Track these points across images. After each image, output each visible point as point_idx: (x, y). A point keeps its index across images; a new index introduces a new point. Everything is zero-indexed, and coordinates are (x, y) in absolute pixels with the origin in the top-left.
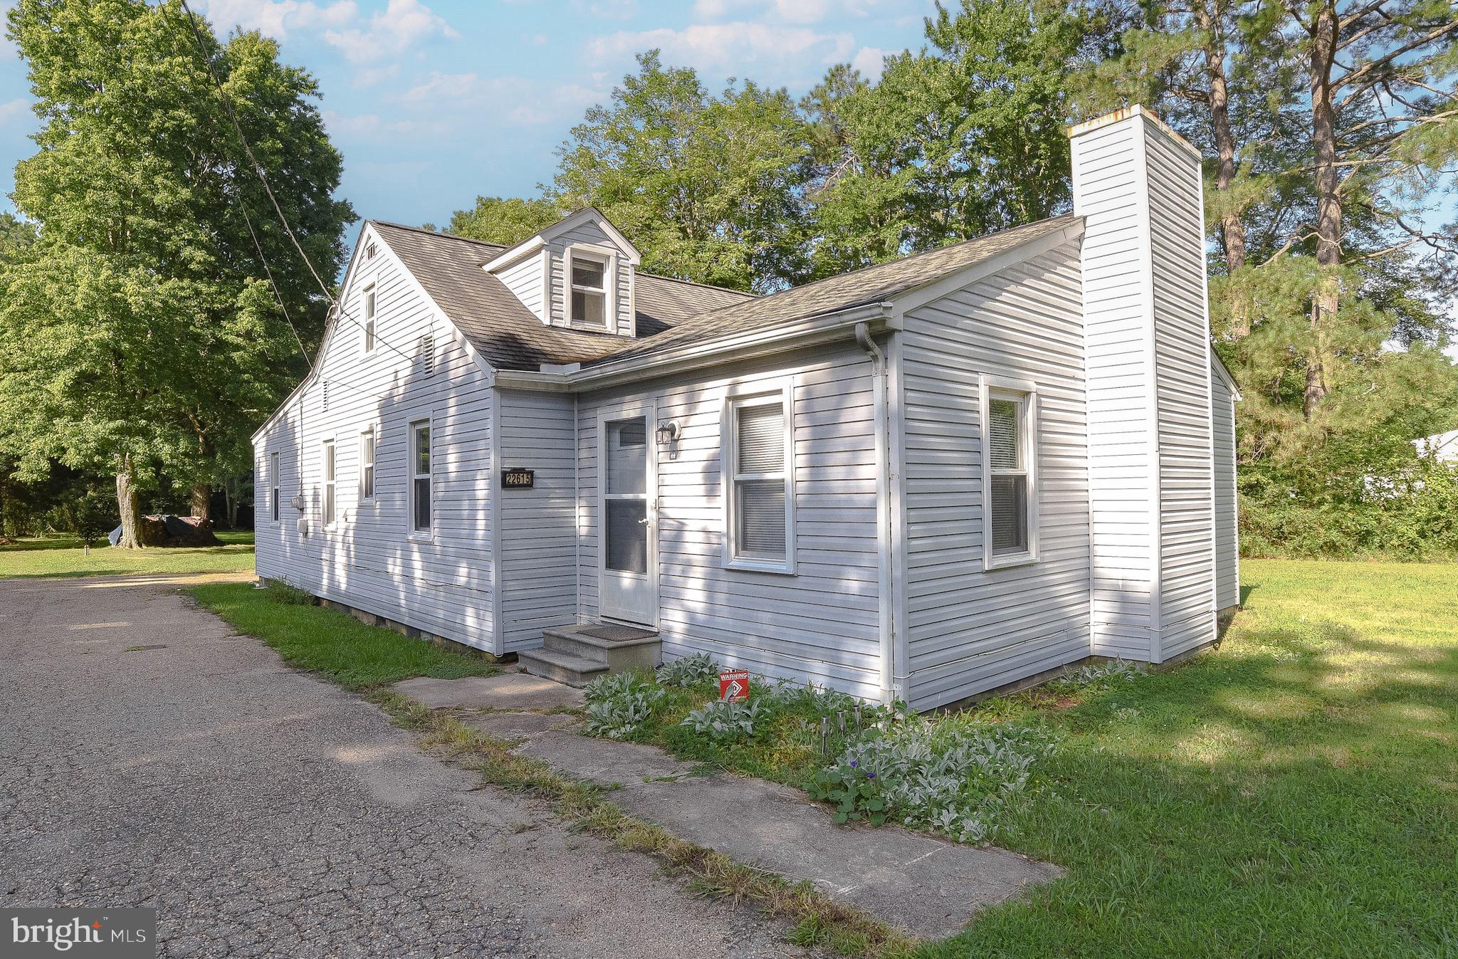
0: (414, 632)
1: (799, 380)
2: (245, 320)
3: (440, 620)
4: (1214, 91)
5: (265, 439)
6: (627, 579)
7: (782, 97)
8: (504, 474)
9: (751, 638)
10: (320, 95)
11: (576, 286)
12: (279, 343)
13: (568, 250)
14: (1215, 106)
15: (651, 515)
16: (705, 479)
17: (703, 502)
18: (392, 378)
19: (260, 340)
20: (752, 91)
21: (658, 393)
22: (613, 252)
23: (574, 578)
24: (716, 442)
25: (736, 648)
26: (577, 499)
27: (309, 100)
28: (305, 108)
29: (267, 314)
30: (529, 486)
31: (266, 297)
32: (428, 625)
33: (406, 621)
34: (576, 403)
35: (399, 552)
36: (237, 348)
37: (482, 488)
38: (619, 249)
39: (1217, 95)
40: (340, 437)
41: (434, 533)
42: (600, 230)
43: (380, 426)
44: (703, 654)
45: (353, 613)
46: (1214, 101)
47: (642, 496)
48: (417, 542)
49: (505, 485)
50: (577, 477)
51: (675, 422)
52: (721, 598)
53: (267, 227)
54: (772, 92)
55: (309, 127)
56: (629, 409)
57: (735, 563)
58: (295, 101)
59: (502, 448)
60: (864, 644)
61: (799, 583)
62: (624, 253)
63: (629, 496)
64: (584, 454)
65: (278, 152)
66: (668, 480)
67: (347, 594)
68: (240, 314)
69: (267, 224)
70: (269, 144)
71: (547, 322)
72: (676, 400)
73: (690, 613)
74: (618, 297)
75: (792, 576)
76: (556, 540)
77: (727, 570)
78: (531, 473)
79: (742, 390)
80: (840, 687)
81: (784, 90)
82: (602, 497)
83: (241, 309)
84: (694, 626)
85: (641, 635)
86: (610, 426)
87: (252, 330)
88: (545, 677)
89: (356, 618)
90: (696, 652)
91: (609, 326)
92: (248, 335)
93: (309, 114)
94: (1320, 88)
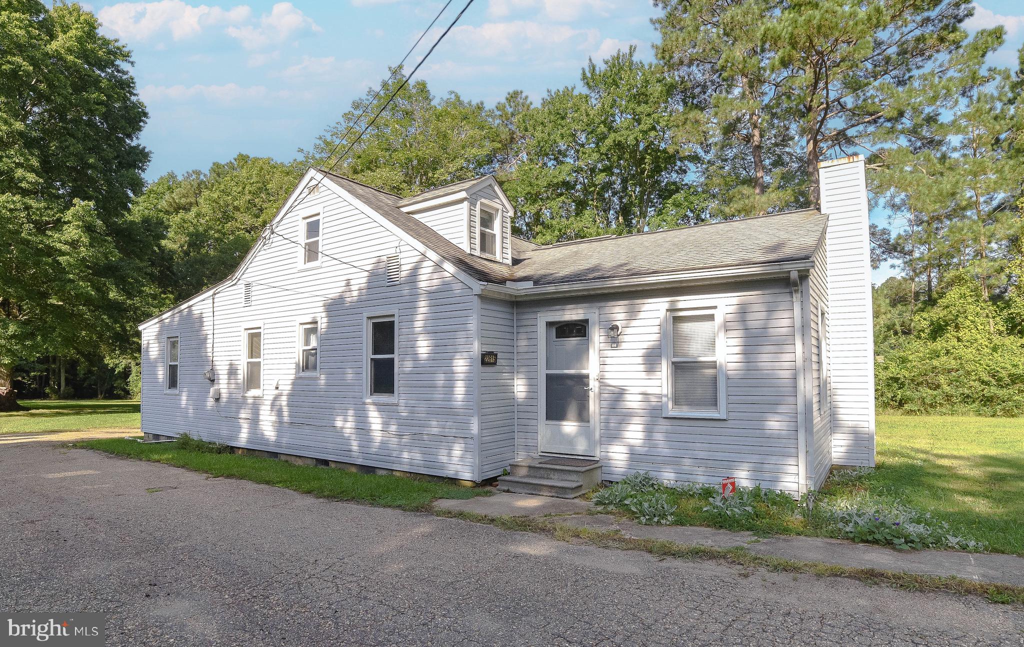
0: (369, 470)
1: (735, 301)
2: (72, 232)
3: (405, 460)
4: (754, 135)
5: (158, 325)
6: (570, 427)
7: (480, 107)
8: (483, 356)
9: (685, 460)
10: (132, 63)
11: (483, 229)
12: (99, 252)
13: (479, 203)
14: (754, 144)
15: (593, 385)
16: (645, 360)
17: (643, 375)
18: (344, 283)
19: (82, 249)
20: (459, 100)
21: (603, 304)
22: (500, 207)
23: (513, 427)
24: (656, 337)
25: (672, 466)
26: (515, 373)
27: (124, 66)
28: (118, 71)
29: (89, 229)
30: (495, 364)
31: (91, 215)
32: (390, 464)
33: (360, 461)
34: (515, 308)
35: (351, 412)
36: (63, 254)
37: (461, 365)
38: (503, 205)
39: (755, 138)
40: (267, 326)
41: (400, 398)
42: (494, 191)
43: (325, 320)
44: (642, 472)
45: (283, 458)
46: (754, 141)
47: (584, 372)
48: (375, 404)
49: (484, 363)
50: (515, 358)
51: (618, 323)
52: (659, 437)
53: (91, 161)
54: (474, 103)
55: (126, 85)
56: (572, 314)
57: (672, 414)
58: (113, 65)
59: (482, 337)
60: (781, 458)
61: (729, 424)
62: (506, 208)
63: (572, 372)
64: (523, 343)
65: (101, 103)
66: (608, 361)
67: (277, 443)
68: (66, 227)
69: (91, 158)
70: (93, 96)
71: (469, 252)
72: (618, 311)
73: (631, 447)
74: (503, 238)
75: (725, 420)
76: (505, 401)
77: (665, 418)
78: (496, 355)
79: (681, 305)
80: (764, 486)
81: (482, 103)
82: (542, 372)
83: (69, 222)
84: (634, 455)
85: (589, 463)
86: (550, 324)
87: (78, 241)
88: (532, 494)
89: (287, 461)
90: (636, 471)
91: (498, 257)
92: (74, 244)
93: (125, 77)
94: (812, 141)
